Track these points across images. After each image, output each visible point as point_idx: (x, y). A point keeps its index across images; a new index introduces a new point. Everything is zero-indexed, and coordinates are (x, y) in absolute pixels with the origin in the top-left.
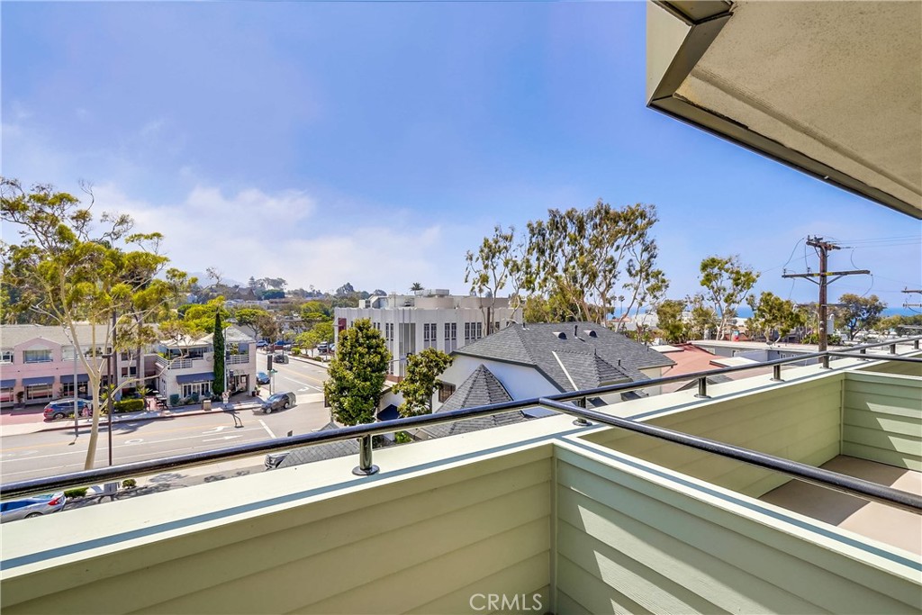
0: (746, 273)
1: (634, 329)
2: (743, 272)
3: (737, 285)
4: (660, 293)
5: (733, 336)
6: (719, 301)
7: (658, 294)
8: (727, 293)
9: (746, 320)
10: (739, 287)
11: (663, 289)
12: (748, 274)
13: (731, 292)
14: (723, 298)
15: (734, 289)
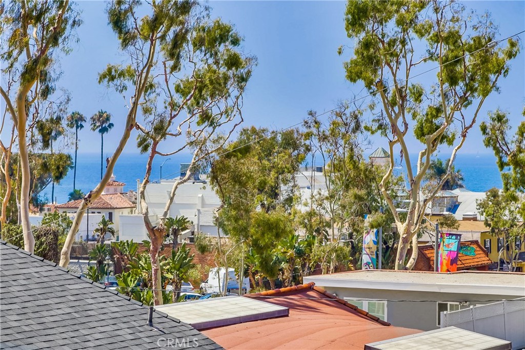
0: (478, 40)
1: (141, 235)
2: (467, 36)
3: (453, 81)
4: (223, 104)
5: (443, 252)
6: (400, 135)
7: (216, 107)
8: (424, 108)
9: (482, 196)
10: (460, 88)
11: (233, 90)
12: (481, 46)
13: (437, 101)
14: (413, 125)
15: (445, 96)
